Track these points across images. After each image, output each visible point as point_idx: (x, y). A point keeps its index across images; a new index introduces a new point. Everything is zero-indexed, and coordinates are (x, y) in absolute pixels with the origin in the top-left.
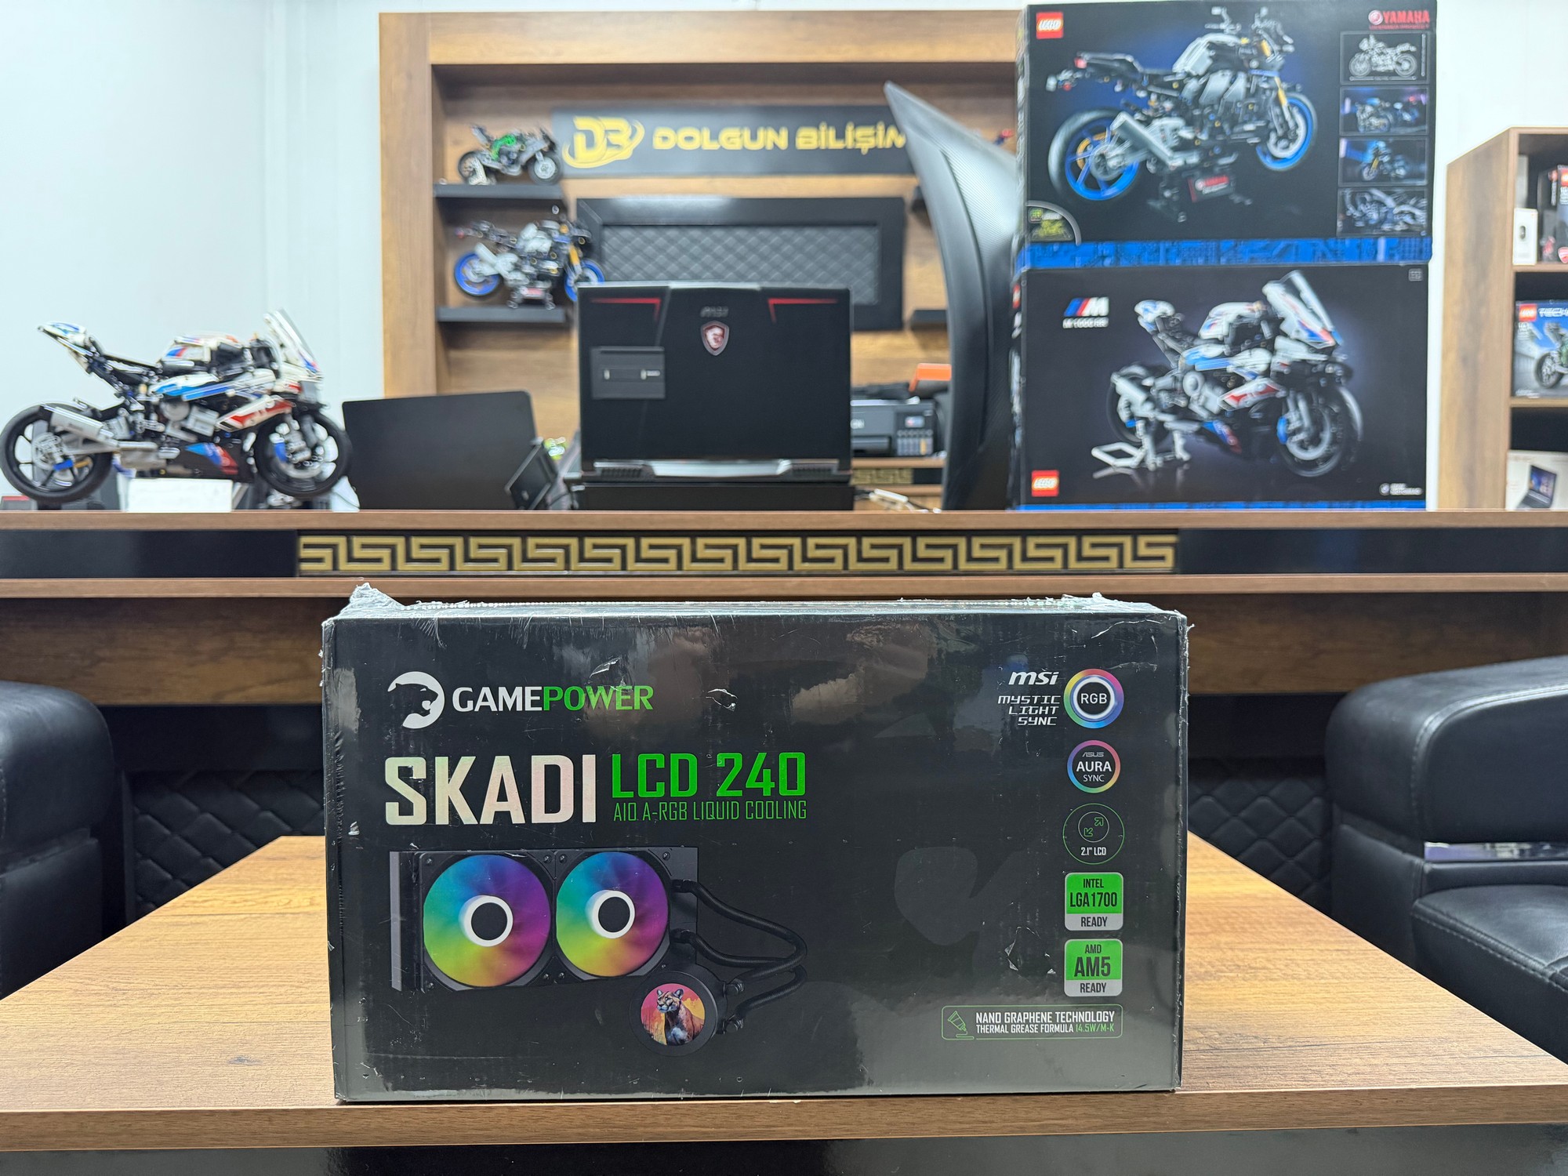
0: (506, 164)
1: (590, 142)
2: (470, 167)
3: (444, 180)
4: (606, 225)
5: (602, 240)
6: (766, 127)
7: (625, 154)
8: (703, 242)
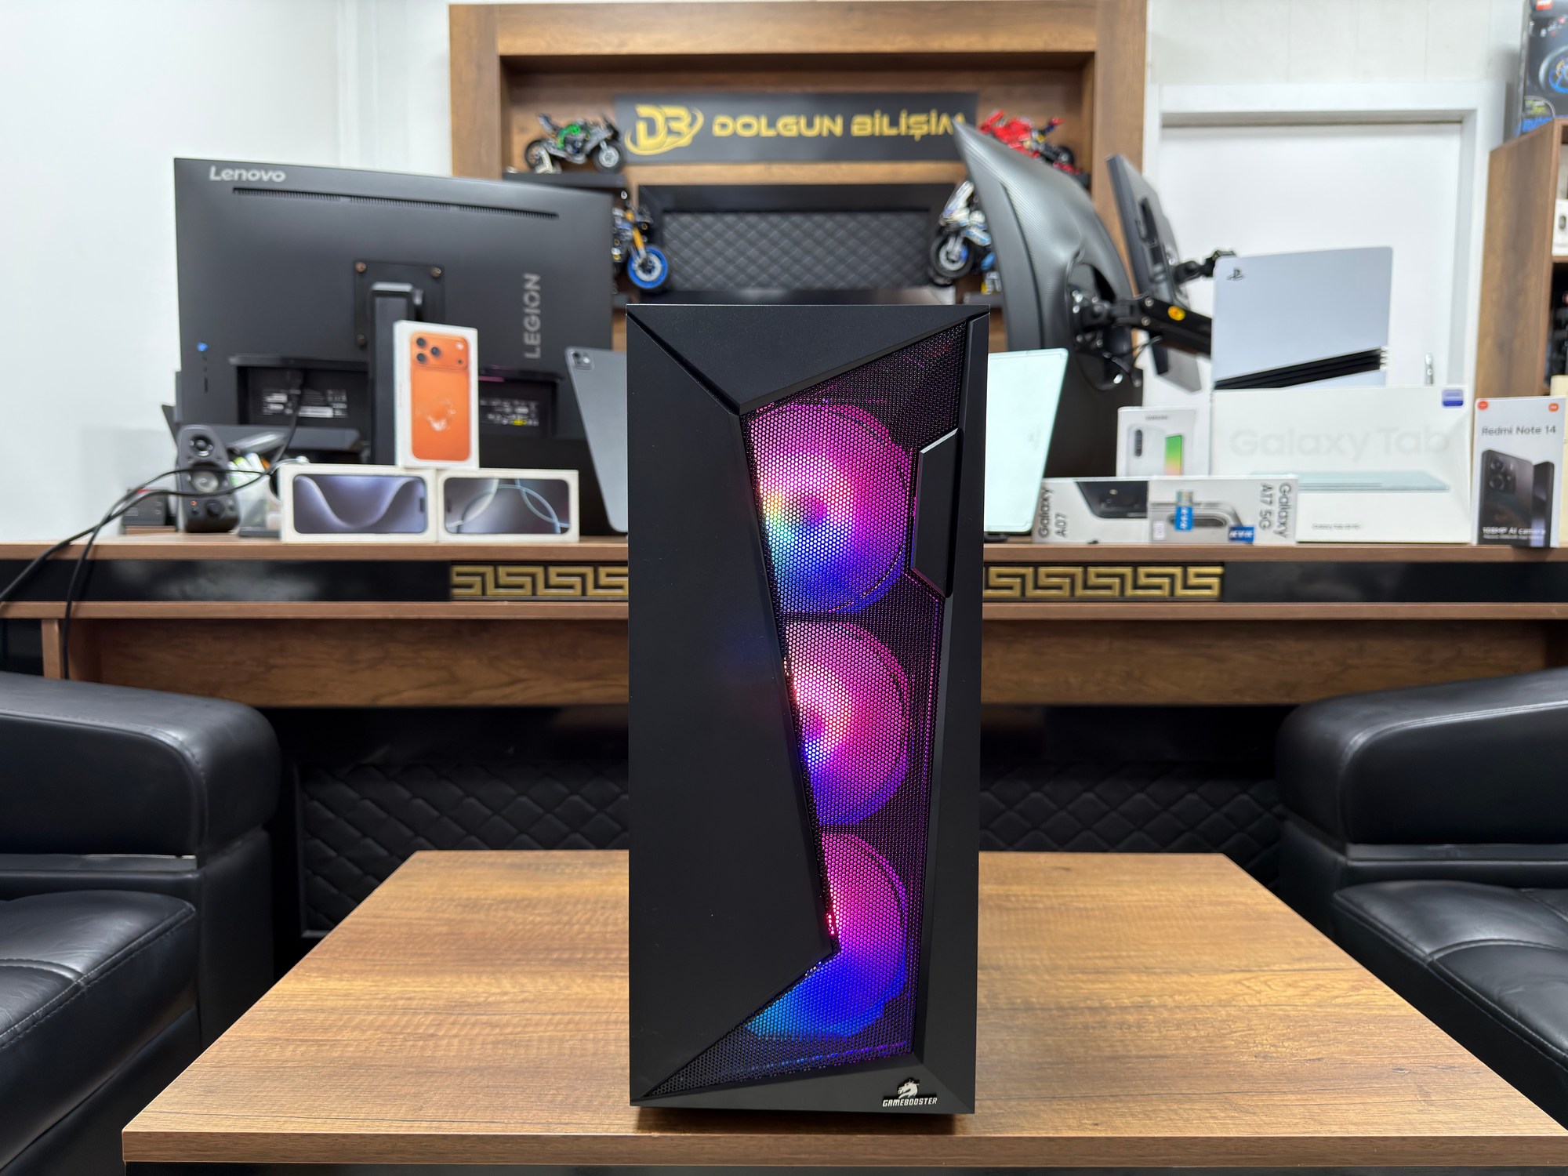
0: (571, 153)
1: (652, 130)
2: (537, 155)
3: (512, 168)
4: (667, 211)
5: (662, 226)
6: (822, 115)
7: (685, 141)
8: (760, 227)
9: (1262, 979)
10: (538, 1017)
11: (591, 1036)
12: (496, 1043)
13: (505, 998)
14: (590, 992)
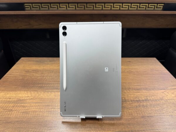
9: (167, 91)
10: (33, 104)
11: (41, 110)
12: (23, 113)
13: (28, 98)
14: (44, 96)
